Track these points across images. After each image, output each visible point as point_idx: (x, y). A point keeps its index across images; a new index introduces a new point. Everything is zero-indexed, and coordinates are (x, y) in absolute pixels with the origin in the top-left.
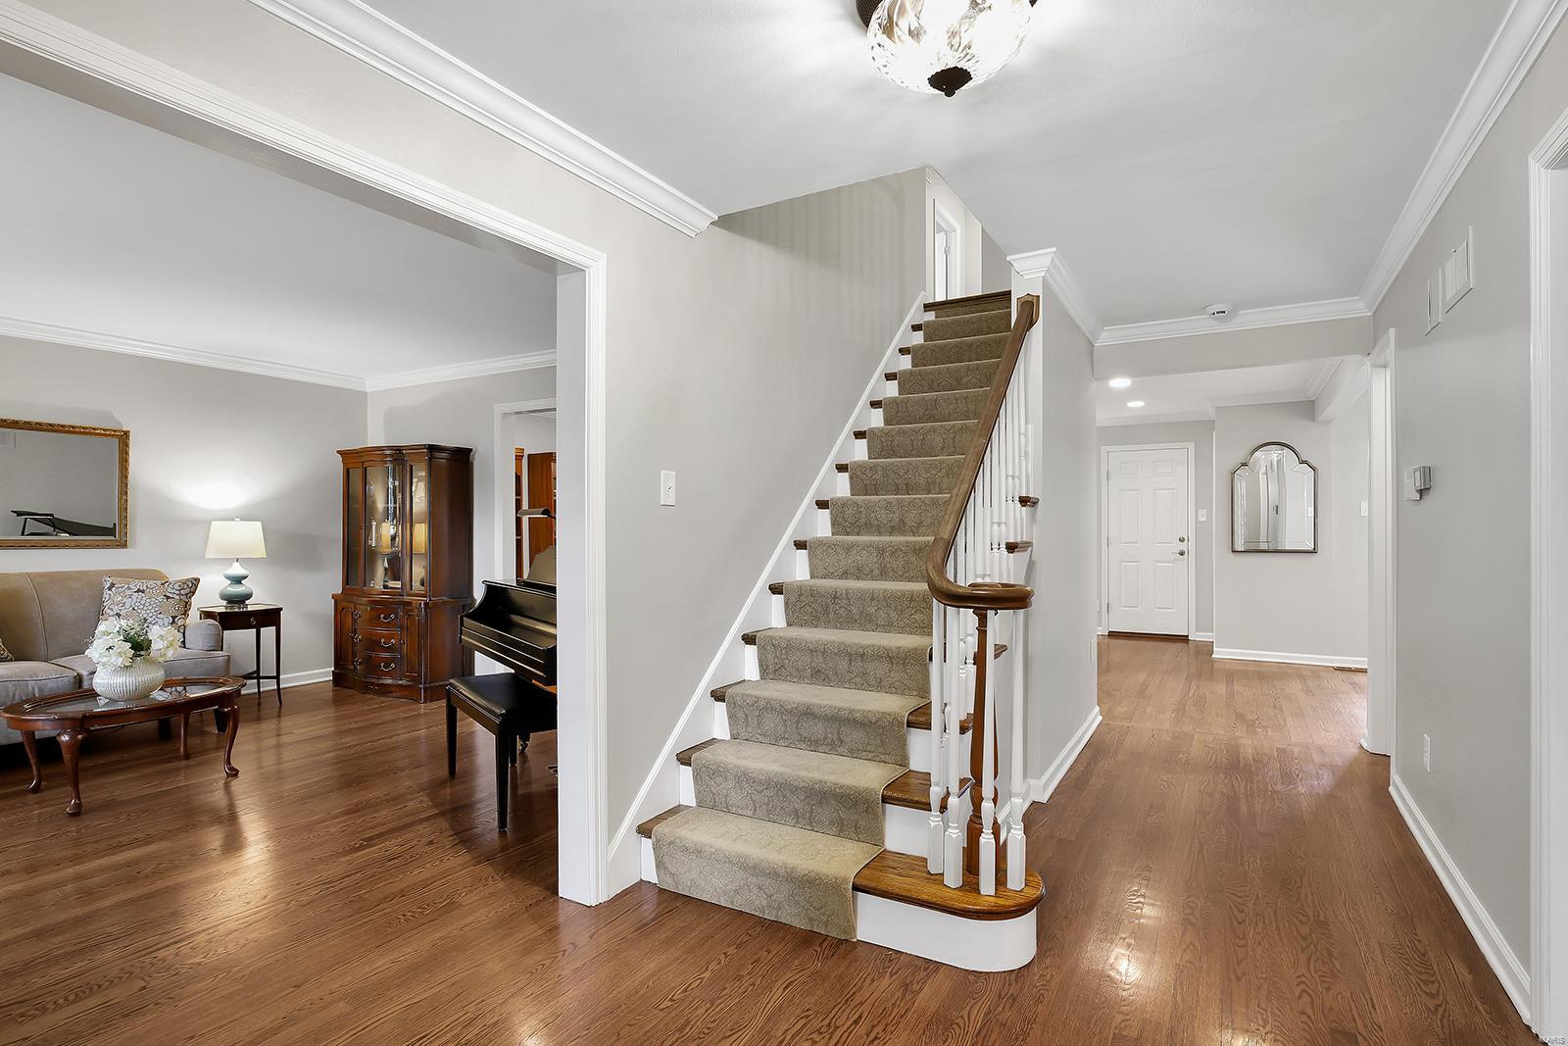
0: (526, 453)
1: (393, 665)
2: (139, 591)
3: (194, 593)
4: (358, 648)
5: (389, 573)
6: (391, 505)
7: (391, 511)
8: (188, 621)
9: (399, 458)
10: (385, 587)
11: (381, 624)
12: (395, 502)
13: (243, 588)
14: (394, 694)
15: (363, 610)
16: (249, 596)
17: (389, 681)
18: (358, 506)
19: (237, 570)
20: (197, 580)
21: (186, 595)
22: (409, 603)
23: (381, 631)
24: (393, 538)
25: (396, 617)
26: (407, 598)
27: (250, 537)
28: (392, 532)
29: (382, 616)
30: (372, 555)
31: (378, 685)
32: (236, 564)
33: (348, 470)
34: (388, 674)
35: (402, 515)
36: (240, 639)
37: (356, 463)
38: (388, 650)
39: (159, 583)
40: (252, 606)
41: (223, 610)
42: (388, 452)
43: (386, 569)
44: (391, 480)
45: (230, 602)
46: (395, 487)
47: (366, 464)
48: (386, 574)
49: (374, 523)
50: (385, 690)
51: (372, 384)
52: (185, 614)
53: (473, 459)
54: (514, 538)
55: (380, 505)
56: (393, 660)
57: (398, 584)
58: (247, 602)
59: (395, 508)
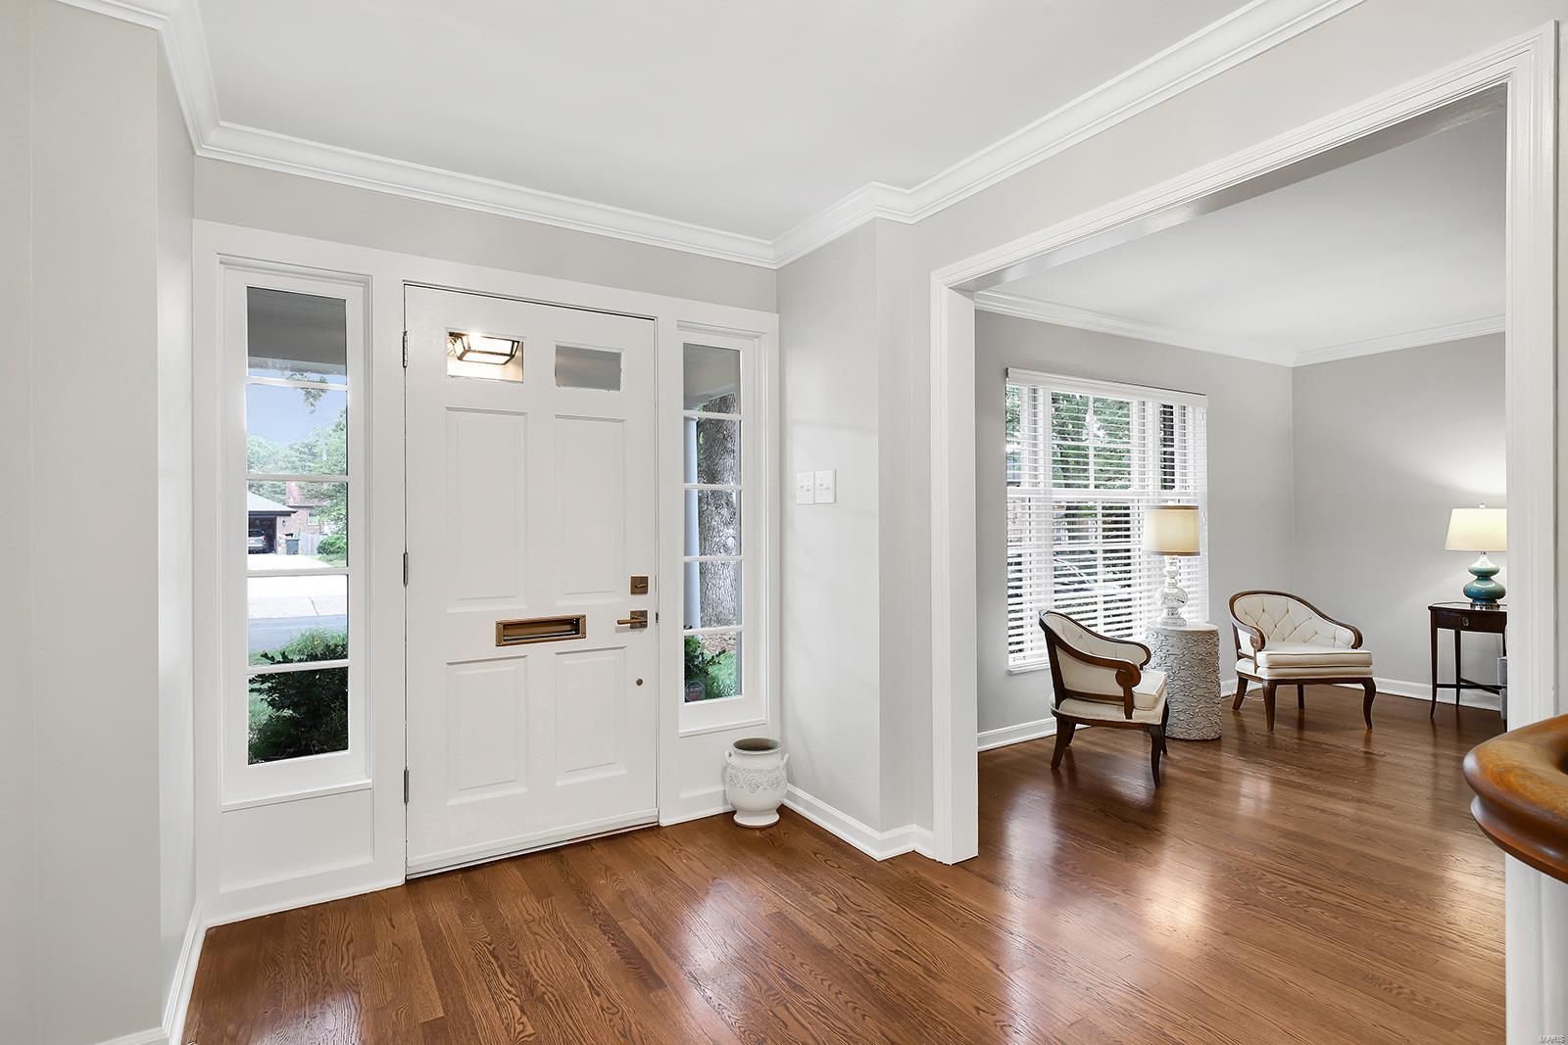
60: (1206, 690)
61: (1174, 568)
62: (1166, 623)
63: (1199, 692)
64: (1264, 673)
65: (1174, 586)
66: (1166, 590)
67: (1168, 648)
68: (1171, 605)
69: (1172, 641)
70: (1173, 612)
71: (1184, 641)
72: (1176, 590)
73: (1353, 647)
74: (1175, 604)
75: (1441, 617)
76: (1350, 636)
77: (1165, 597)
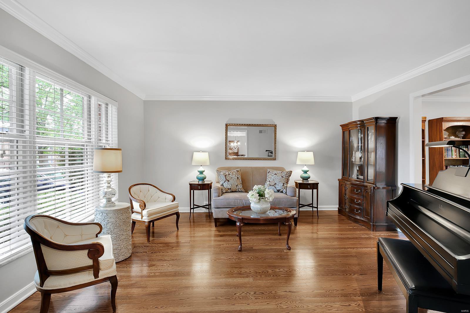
0: (427, 120)
1: (359, 211)
2: (275, 174)
3: (290, 176)
4: (347, 201)
5: (359, 172)
6: (360, 145)
7: (360, 147)
8: (288, 185)
9: (362, 125)
10: (358, 178)
11: (355, 194)
12: (361, 144)
13: (307, 175)
14: (360, 223)
15: (349, 187)
16: (309, 178)
17: (358, 218)
18: (347, 145)
19: (305, 168)
20: (291, 172)
21: (288, 176)
22: (366, 186)
23: (356, 196)
24: (361, 158)
25: (361, 191)
26: (366, 184)
27: (309, 157)
28: (360, 156)
29: (355, 190)
30: (352, 164)
31: (353, 218)
32: (305, 167)
33: (344, 132)
34: (358, 214)
35: (364, 149)
36: (306, 193)
37: (346, 128)
38: (358, 204)
39: (281, 172)
40: (310, 181)
41: (301, 182)
42: (358, 123)
43: (358, 171)
44: (360, 134)
45: (303, 179)
46: (361, 137)
47: (350, 129)
48: (358, 172)
49: (354, 152)
50: (356, 221)
51: (354, 99)
52: (287, 183)
53: (398, 122)
54: (421, 159)
55: (355, 145)
56: (360, 209)
57: (362, 177)
58: (308, 180)
59: (361, 146)
60: (126, 235)
61: (110, 179)
62: (105, 207)
63: (123, 237)
64: (146, 219)
65: (109, 187)
66: (106, 190)
67: (108, 219)
68: (108, 197)
69: (110, 215)
70: (109, 200)
71: (116, 214)
72: (110, 190)
73: (172, 201)
74: (110, 196)
75: (193, 187)
76: (171, 197)
77: (106, 193)
